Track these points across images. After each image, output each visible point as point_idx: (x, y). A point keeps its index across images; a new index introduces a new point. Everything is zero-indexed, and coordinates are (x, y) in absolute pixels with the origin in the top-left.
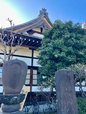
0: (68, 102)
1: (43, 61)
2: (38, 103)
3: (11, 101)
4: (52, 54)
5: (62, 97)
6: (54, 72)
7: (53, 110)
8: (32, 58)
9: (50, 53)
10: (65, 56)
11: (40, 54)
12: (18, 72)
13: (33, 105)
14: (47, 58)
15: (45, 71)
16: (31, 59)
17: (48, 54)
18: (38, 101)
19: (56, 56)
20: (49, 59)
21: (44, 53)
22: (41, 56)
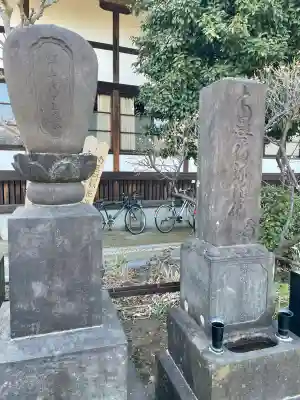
0: (233, 187)
1: (159, 59)
2: (139, 203)
3: (52, 173)
4: (192, 26)
5: (215, 171)
6: (195, 103)
7: (184, 224)
8: (116, 48)
9: (185, 19)
10: (247, 34)
11: (144, 28)
12: (64, 77)
13: (126, 207)
14: (174, 45)
15: (164, 99)
16: (111, 52)
17: (178, 25)
18: (139, 199)
19: (210, 32)
20: (182, 48)
21: (163, 22)
22: (149, 35)
